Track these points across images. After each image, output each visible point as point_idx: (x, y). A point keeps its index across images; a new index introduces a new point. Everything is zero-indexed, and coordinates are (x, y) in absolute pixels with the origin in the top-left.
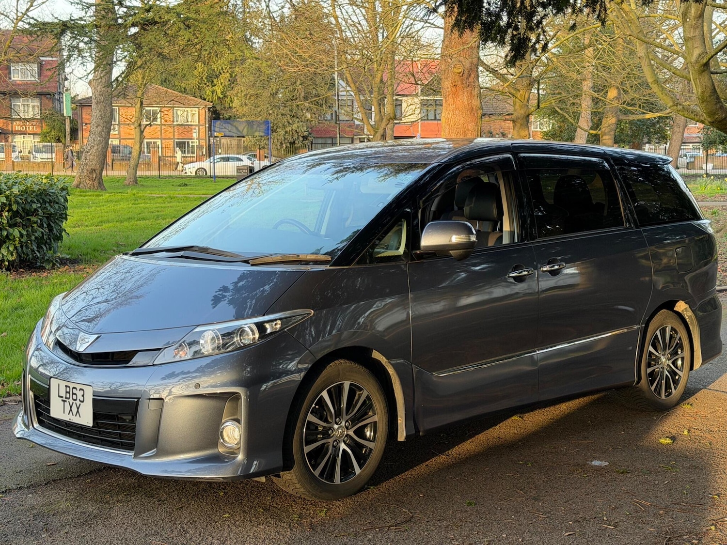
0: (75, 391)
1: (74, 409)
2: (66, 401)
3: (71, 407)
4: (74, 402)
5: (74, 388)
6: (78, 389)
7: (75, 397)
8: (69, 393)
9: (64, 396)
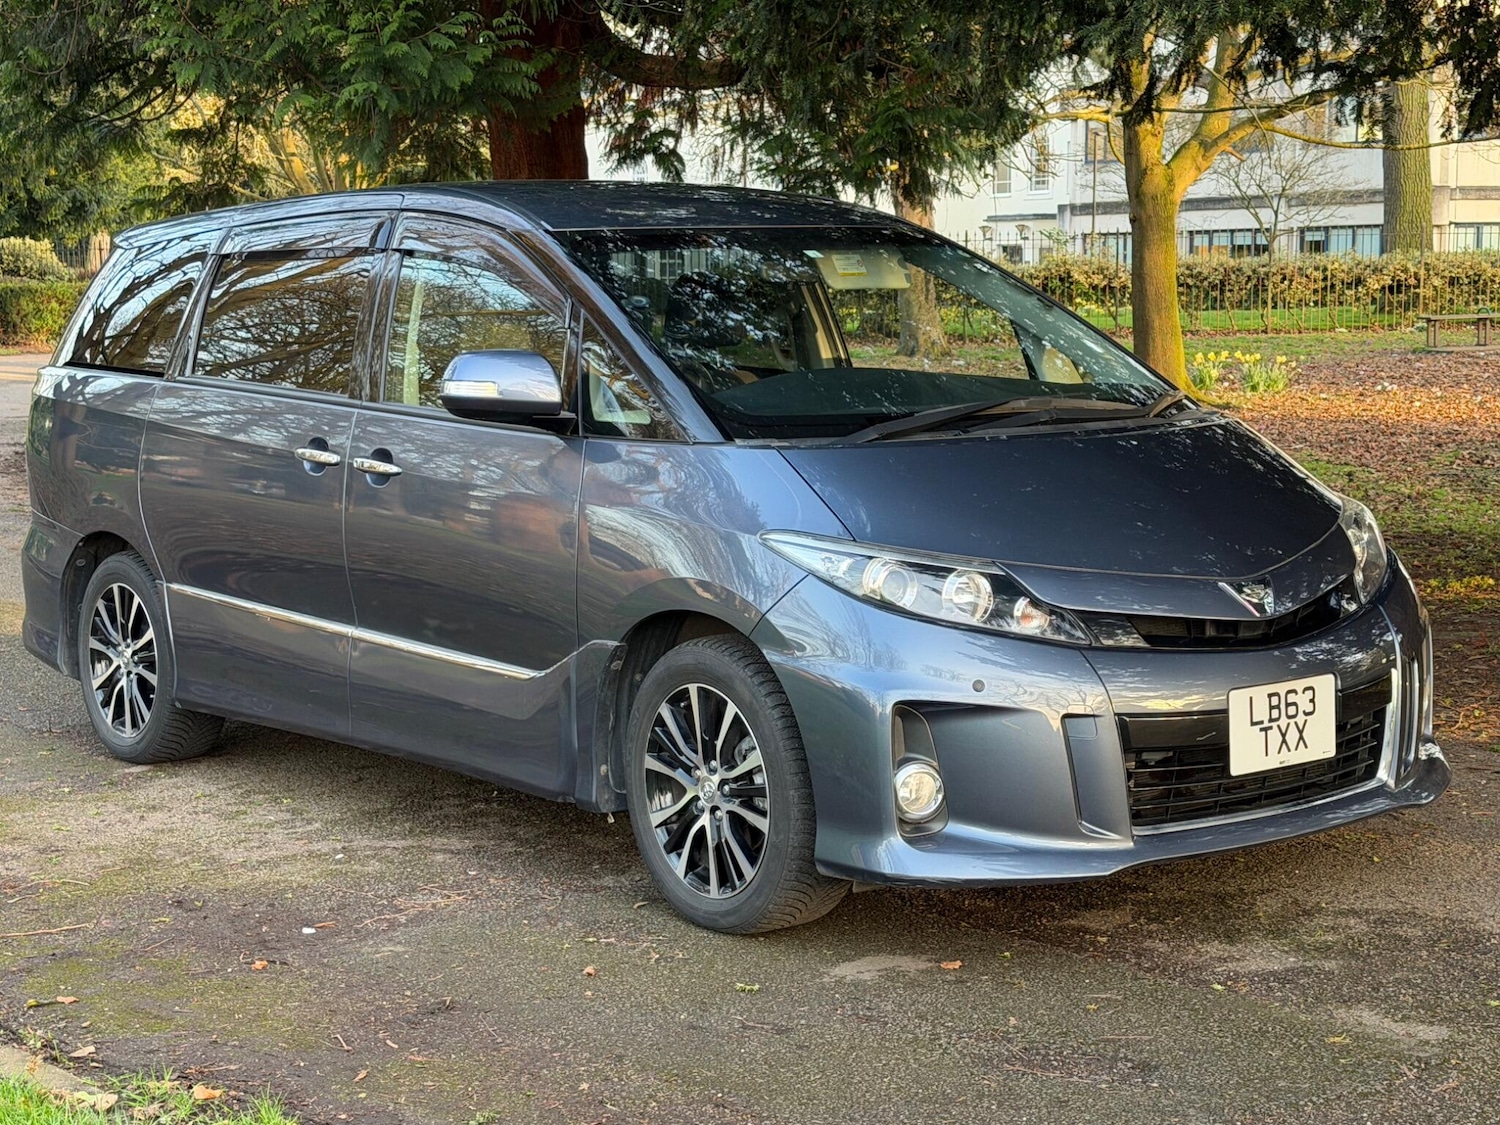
0: (1292, 698)
1: (1292, 736)
2: (1271, 728)
3: (1284, 735)
4: (1292, 721)
5: (1289, 692)
6: (1300, 691)
7: (1292, 710)
8: (1278, 707)
9: (1266, 719)
